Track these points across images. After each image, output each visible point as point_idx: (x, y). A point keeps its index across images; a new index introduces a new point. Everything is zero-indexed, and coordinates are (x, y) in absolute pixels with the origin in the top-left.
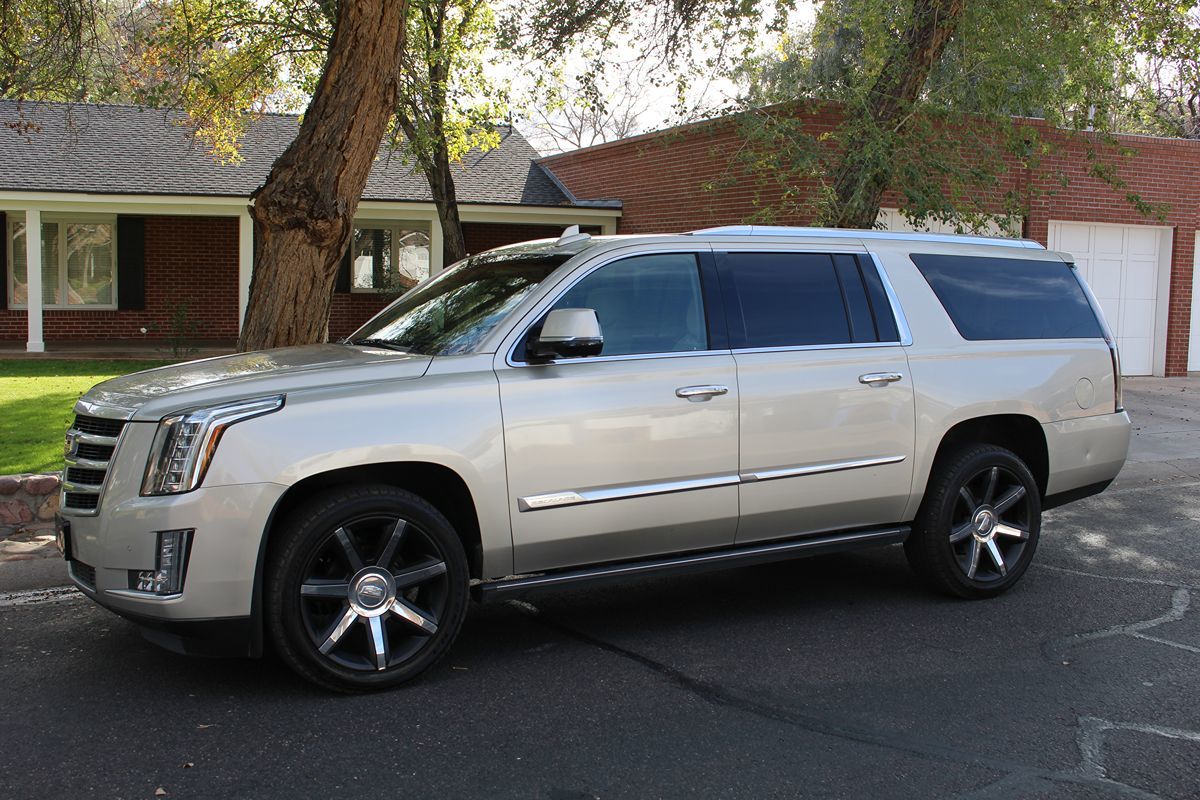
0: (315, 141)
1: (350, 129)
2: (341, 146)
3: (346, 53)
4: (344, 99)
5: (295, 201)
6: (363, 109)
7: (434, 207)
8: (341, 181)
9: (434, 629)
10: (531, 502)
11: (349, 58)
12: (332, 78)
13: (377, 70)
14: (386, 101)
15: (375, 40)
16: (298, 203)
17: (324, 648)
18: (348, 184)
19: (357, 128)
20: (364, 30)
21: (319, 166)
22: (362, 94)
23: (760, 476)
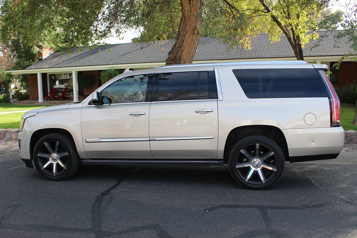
0: (176, 46)
1: (183, 42)
2: (181, 47)
3: (183, 22)
4: (182, 34)
5: (171, 62)
6: (187, 36)
7: (296, 58)
8: (182, 56)
9: (66, 168)
10: (88, 140)
11: (184, 23)
12: (180, 29)
13: (190, 25)
14: (194, 33)
15: (190, 17)
16: (172, 63)
17: (42, 169)
18: (185, 57)
19: (185, 41)
20: (186, 15)
21: (177, 52)
22: (186, 32)
23: (156, 139)
